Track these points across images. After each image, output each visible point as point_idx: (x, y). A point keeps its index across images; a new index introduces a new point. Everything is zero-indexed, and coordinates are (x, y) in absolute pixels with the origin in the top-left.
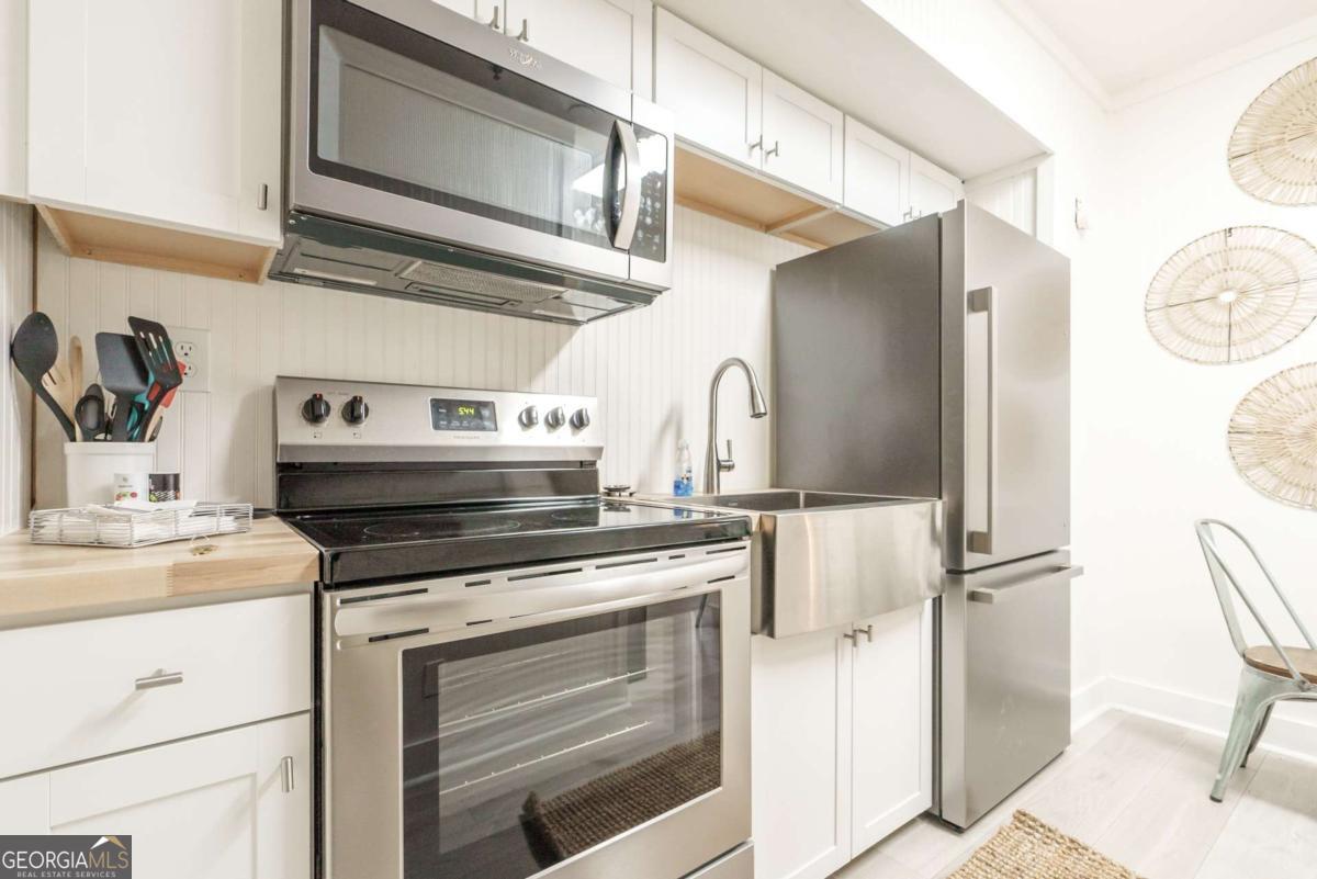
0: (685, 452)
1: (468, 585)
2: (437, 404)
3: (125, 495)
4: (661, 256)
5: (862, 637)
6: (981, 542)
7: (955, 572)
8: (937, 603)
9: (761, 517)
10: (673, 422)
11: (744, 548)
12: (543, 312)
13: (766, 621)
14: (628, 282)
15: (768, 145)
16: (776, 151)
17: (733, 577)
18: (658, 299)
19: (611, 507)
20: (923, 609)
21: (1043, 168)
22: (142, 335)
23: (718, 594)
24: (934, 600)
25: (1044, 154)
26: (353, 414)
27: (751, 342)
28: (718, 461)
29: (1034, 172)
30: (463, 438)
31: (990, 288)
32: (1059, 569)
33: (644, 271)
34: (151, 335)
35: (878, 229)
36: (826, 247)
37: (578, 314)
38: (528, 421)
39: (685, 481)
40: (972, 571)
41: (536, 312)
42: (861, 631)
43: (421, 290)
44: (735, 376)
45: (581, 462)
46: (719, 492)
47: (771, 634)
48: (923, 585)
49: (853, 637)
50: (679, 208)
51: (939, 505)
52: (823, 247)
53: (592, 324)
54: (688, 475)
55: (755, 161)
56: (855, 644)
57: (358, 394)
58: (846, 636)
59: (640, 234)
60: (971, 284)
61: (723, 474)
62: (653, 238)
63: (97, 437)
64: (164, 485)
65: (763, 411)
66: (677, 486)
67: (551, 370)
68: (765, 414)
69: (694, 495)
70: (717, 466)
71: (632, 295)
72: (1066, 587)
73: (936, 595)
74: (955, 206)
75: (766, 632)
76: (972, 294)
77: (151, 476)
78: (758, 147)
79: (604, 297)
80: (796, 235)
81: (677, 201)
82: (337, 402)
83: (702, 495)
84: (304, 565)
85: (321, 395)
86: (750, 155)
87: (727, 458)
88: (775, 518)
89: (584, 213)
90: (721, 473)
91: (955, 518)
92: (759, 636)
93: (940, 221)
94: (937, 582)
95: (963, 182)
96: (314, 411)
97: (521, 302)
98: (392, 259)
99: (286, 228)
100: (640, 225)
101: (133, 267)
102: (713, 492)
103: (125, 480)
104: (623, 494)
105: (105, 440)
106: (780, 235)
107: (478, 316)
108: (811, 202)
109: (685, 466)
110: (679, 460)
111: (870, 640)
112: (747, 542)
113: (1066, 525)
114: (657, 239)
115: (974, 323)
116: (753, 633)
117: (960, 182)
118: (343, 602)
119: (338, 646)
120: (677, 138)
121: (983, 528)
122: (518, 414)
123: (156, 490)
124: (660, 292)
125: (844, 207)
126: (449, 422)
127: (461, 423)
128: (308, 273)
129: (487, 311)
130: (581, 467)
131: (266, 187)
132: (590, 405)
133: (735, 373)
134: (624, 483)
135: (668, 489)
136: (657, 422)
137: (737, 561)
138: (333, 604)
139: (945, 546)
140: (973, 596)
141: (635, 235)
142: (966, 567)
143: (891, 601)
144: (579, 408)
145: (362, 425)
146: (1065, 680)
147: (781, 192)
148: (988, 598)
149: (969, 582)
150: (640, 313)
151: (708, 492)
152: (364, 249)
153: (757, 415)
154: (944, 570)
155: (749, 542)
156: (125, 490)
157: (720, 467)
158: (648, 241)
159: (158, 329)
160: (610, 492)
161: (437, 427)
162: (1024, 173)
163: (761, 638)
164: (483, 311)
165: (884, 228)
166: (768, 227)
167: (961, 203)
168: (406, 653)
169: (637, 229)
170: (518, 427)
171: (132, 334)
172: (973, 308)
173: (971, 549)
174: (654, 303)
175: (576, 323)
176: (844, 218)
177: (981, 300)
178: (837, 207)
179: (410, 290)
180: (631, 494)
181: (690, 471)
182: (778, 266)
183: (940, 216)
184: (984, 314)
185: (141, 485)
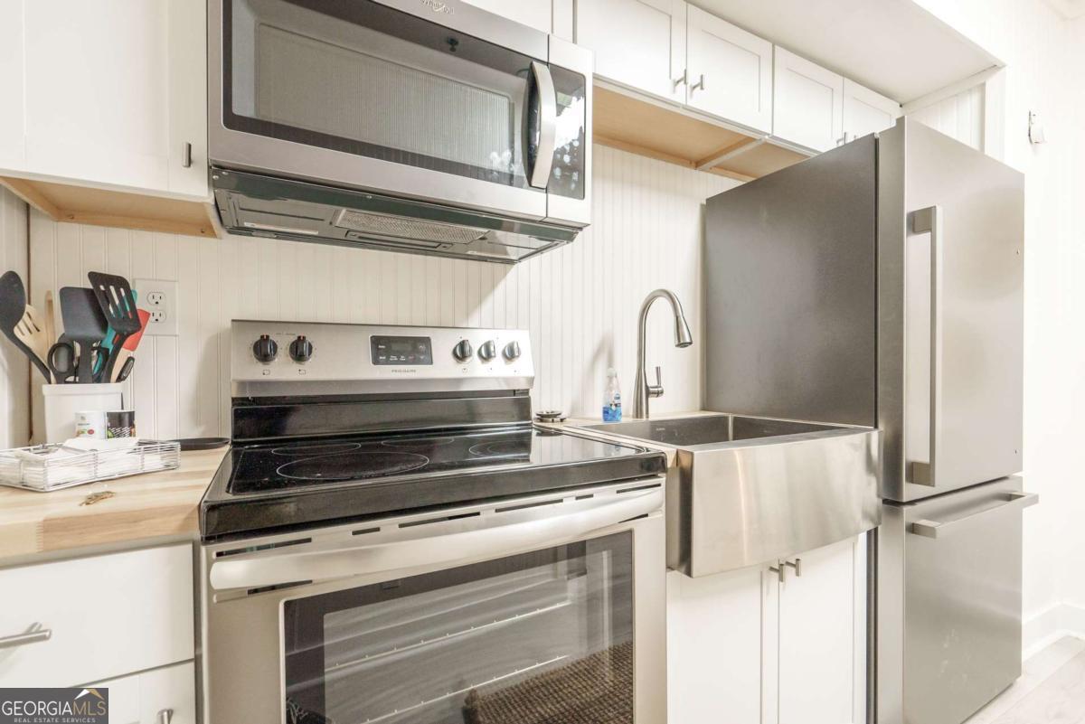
0: (614, 381)
1: (355, 533)
2: (376, 341)
3: (83, 432)
4: (579, 193)
5: (790, 571)
6: (921, 473)
7: (893, 503)
8: (873, 536)
9: (677, 452)
10: (605, 351)
11: (659, 485)
12: (476, 253)
13: (683, 557)
14: (547, 220)
15: (693, 79)
16: (701, 85)
17: (646, 515)
18: (579, 236)
19: (544, 433)
20: (857, 540)
21: (992, 83)
22: (102, 288)
23: (630, 532)
24: (869, 533)
25: (995, 67)
26: (299, 351)
27: (681, 274)
28: (647, 387)
29: (983, 86)
30: (400, 371)
31: (935, 207)
32: (1009, 497)
33: (562, 208)
34: (112, 288)
35: (806, 157)
36: (753, 179)
37: (513, 254)
38: (461, 353)
39: (613, 408)
40: (912, 503)
41: (469, 253)
42: (788, 563)
43: (360, 237)
44: (662, 308)
45: (514, 391)
46: (647, 417)
47: (689, 573)
48: (859, 516)
49: (779, 571)
50: (599, 147)
51: (875, 435)
52: (750, 179)
53: (525, 262)
54: (616, 402)
55: (679, 96)
56: (781, 579)
57: (302, 335)
58: (772, 569)
59: (558, 172)
60: (911, 204)
61: (652, 400)
62: (571, 177)
63: (67, 380)
64: (120, 422)
65: (688, 340)
66: (606, 412)
67: (487, 306)
68: (691, 343)
69: (623, 420)
70: (645, 392)
71: (555, 233)
72: (1018, 519)
73: (871, 526)
74: (894, 124)
75: (683, 569)
76: (912, 216)
77: (109, 415)
78: (682, 82)
79: (526, 236)
80: (725, 169)
81: (595, 141)
82: (284, 342)
83: (630, 420)
84: (182, 517)
85: (268, 337)
86: (674, 91)
87: (656, 384)
88: (692, 454)
89: (500, 155)
90: (650, 399)
91: (893, 448)
92: (675, 572)
93: (876, 141)
94: (873, 511)
95: (901, 106)
96: (263, 351)
97: (452, 244)
98: (322, 210)
99: (213, 184)
100: (557, 163)
101: (111, 229)
102: (641, 417)
103: (83, 418)
104: (555, 419)
105: (75, 382)
106: (710, 170)
107: (419, 259)
108: (740, 135)
109: (614, 393)
110: (609, 388)
111: (797, 574)
112: (662, 479)
113: (1018, 452)
114: (575, 176)
115: (915, 247)
116: (669, 568)
117: (898, 105)
118: (219, 554)
119: (215, 600)
120: (596, 77)
121: (924, 458)
122: (453, 347)
123: (111, 427)
124: (581, 229)
125: (774, 137)
126: (388, 357)
127: (399, 357)
128: (257, 226)
129: (426, 255)
130: (514, 395)
131: (190, 146)
132: (523, 339)
133: (662, 305)
134: (556, 410)
135: (600, 414)
136: (589, 353)
137: (651, 498)
138: (208, 556)
139: (881, 476)
140: (913, 529)
141: (552, 174)
142: (905, 500)
143: (824, 534)
144: (510, 341)
145: (307, 363)
146: (1015, 602)
147: (709, 126)
148: (931, 532)
149: (909, 514)
150: (563, 250)
151: (637, 417)
152: (290, 201)
153: (682, 345)
154: (881, 500)
155: (664, 479)
156: (82, 428)
157: (648, 393)
158: (566, 178)
159: (120, 282)
160: (542, 418)
161: (376, 362)
162: (970, 90)
163: (677, 575)
164: (422, 254)
165: (814, 155)
166: (698, 163)
167: (901, 121)
168: (288, 604)
169: (553, 167)
170: (452, 360)
171: (91, 287)
172: (914, 229)
173: (911, 479)
174: (575, 240)
175: (511, 262)
176: (773, 148)
177: (923, 221)
178: (767, 137)
179: (349, 238)
180: (562, 420)
181: (619, 398)
182: (708, 200)
183: (877, 136)
184: (928, 235)
185: (99, 423)
